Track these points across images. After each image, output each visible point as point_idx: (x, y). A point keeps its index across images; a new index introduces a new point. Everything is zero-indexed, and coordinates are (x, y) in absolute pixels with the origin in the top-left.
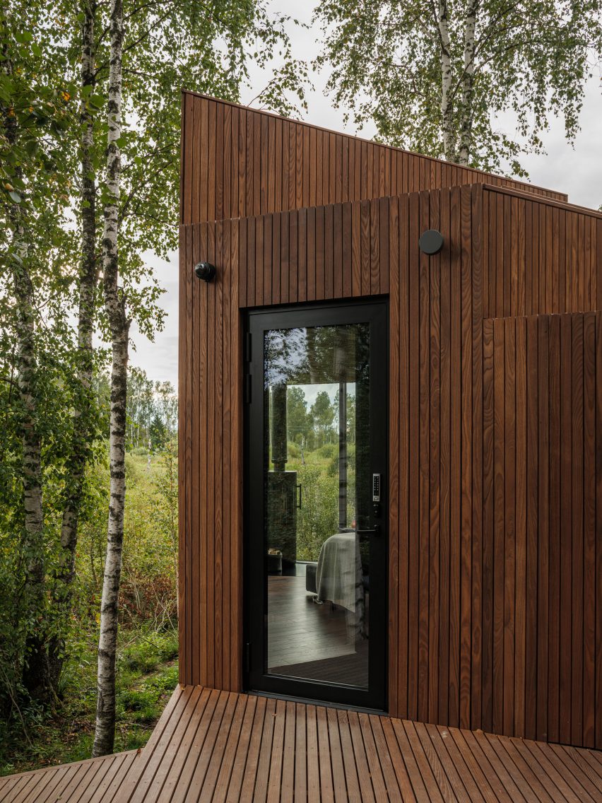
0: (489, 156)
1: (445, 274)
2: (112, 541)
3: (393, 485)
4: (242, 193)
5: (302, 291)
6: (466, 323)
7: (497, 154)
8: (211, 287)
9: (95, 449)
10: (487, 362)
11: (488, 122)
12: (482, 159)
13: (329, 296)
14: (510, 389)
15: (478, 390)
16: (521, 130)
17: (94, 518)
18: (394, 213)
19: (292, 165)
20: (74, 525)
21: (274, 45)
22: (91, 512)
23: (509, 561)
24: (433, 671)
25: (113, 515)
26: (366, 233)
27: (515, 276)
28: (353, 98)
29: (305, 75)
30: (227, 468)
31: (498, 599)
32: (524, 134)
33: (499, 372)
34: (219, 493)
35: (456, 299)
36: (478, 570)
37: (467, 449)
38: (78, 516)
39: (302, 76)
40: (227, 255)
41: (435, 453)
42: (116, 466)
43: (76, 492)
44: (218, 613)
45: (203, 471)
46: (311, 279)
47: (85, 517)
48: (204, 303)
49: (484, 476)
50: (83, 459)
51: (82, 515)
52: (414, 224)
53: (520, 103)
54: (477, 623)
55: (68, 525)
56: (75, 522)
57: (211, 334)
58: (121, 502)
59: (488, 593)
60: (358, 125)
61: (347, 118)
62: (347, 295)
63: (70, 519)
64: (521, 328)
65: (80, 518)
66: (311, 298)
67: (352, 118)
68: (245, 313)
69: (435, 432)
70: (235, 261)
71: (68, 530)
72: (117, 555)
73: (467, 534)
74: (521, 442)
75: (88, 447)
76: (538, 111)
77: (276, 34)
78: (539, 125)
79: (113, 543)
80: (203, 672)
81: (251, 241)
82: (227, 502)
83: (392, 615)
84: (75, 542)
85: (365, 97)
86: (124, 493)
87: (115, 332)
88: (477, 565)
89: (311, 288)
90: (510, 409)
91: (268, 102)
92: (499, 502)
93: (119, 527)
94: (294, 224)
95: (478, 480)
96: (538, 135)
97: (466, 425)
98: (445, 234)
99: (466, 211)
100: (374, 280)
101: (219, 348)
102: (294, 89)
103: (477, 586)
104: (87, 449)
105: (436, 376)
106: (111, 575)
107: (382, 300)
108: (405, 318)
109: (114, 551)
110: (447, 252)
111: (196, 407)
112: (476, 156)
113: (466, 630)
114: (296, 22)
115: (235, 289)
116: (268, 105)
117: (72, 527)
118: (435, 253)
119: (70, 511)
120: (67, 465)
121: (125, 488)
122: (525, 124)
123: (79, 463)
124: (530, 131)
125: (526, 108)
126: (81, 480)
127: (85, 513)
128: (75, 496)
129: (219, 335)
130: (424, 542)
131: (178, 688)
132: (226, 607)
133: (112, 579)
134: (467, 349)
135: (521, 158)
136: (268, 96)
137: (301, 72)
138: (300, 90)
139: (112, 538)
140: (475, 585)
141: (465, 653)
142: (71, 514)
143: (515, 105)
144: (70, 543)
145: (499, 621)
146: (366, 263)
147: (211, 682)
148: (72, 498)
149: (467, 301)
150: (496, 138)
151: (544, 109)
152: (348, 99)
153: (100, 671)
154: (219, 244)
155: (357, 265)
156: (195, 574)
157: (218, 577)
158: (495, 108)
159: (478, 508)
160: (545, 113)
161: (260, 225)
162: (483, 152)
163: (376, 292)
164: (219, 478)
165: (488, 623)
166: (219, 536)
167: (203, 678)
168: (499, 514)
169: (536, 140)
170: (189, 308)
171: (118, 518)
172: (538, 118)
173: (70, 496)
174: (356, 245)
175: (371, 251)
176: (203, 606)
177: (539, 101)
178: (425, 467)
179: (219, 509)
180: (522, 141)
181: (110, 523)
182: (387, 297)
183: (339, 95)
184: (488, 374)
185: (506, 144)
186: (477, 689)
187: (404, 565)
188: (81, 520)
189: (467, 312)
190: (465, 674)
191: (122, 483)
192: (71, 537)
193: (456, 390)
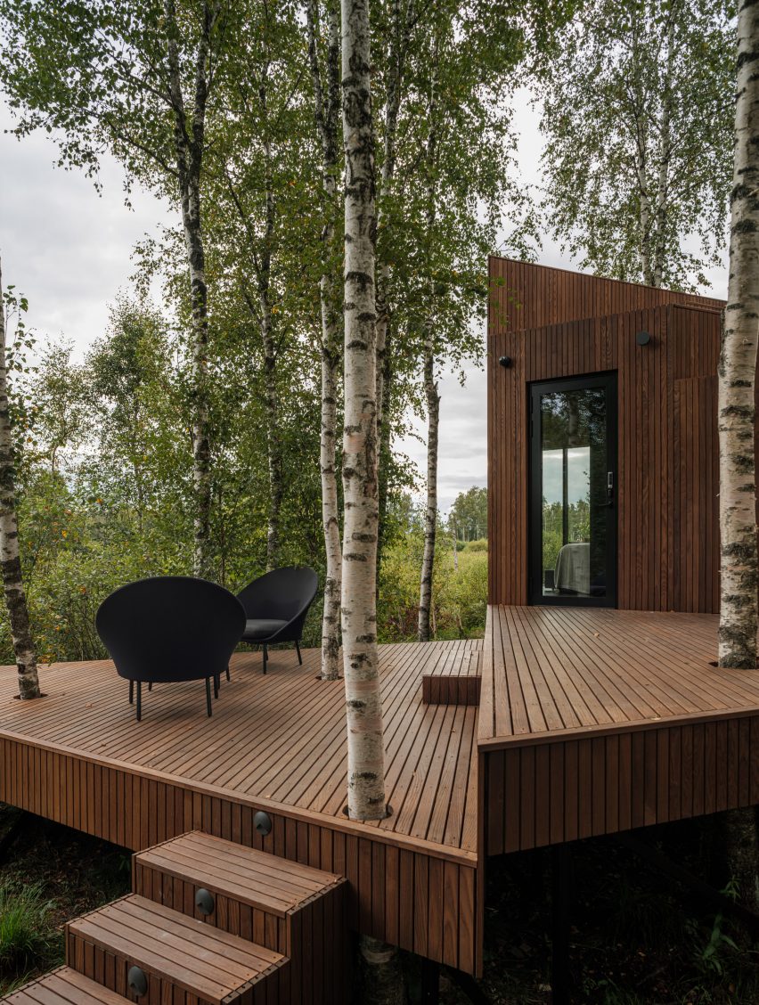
0: (678, 271)
1: (651, 356)
3: (621, 477)
4: (522, 314)
5: (565, 370)
6: (664, 383)
7: (685, 269)
8: (508, 371)
10: (676, 404)
11: (677, 244)
12: (673, 274)
13: (581, 372)
14: (689, 418)
15: (671, 420)
16: (704, 250)
18: (621, 322)
19: (551, 295)
21: (523, 206)
23: (689, 514)
24: (645, 581)
25: (430, 520)
26: (604, 335)
27: (692, 355)
28: (569, 232)
29: (540, 223)
30: (518, 475)
31: (683, 536)
32: (707, 253)
33: (683, 409)
34: (514, 490)
35: (658, 369)
36: (671, 521)
37: (665, 453)
39: (537, 224)
40: (518, 351)
41: (645, 457)
44: (513, 560)
45: (504, 478)
46: (570, 362)
48: (503, 380)
49: (674, 468)
52: (633, 328)
53: (703, 229)
54: (671, 551)
57: (508, 398)
59: (677, 533)
60: (573, 253)
61: (563, 248)
62: (593, 371)
64: (696, 384)
66: (571, 373)
67: (568, 248)
68: (529, 385)
69: (645, 445)
70: (523, 354)
73: (665, 501)
74: (696, 448)
76: (718, 235)
77: (523, 198)
78: (719, 245)
80: (504, 596)
81: (533, 342)
82: (518, 495)
83: (620, 552)
85: (579, 230)
87: (432, 405)
88: (671, 518)
89: (570, 367)
90: (689, 429)
91: (512, 245)
92: (683, 482)
94: (560, 331)
95: (671, 470)
96: (718, 254)
97: (664, 440)
98: (651, 333)
99: (664, 320)
100: (609, 361)
101: (513, 406)
102: (532, 235)
103: (671, 530)
105: (646, 413)
107: (613, 373)
108: (627, 382)
110: (653, 344)
111: (499, 441)
112: (669, 273)
113: (664, 556)
114: (537, 187)
115: (523, 370)
116: (513, 247)
118: (645, 345)
122: (708, 245)
124: (711, 251)
125: (709, 232)
129: (513, 398)
130: (639, 508)
131: (489, 607)
132: (518, 556)
134: (664, 397)
135: (704, 271)
136: (513, 241)
137: (537, 221)
138: (537, 235)
140: (670, 530)
141: (664, 569)
143: (700, 231)
145: (683, 548)
146: (604, 352)
147: (509, 601)
149: (664, 370)
150: (684, 257)
151: (723, 233)
152: (564, 232)
153: (420, 621)
154: (513, 345)
155: (598, 354)
156: (499, 538)
157: (513, 539)
158: (684, 232)
159: (671, 485)
160: (724, 236)
161: (538, 333)
162: (674, 269)
163: (610, 368)
164: (513, 481)
165: (677, 550)
166: (514, 515)
167: (503, 600)
168: (683, 488)
169: (717, 258)
170: (494, 382)
171: (433, 522)
172: (718, 241)
174: (598, 342)
175: (607, 345)
176: (504, 557)
177: (719, 227)
178: (640, 465)
179: (514, 499)
180: (706, 259)
182: (616, 371)
183: (558, 230)
184: (677, 411)
185: (692, 261)
186: (671, 587)
187: (627, 522)
189: (664, 376)
190: (664, 580)
193: (658, 422)
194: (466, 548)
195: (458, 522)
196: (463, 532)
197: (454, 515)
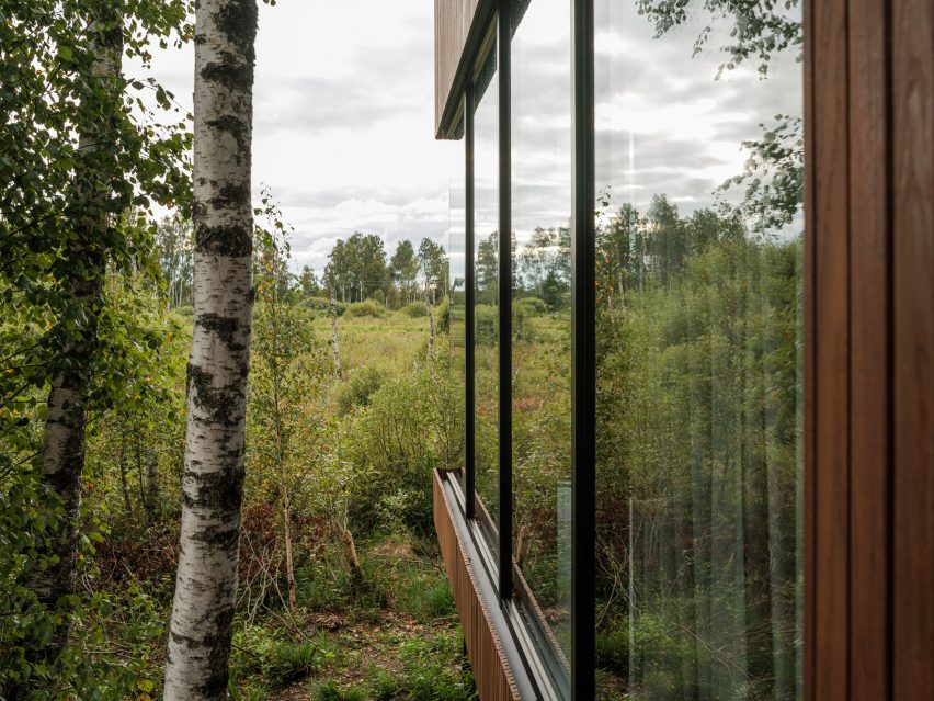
2: (203, 503)
9: (129, 231)
17: (127, 400)
20: (75, 421)
22: (120, 388)
25: (205, 399)
38: (86, 399)
42: (217, 203)
43: (80, 337)
47: (104, 400)
50: (99, 260)
51: (95, 396)
55: (62, 421)
56: (79, 412)
58: (237, 350)
63: (66, 405)
65: (93, 402)
71: (60, 433)
72: (220, 556)
75: (112, 223)
79: (208, 512)
84: (79, 462)
86: (247, 314)
93: (231, 446)
104: (110, 230)
106: (198, 637)
109: (211, 542)
117: (71, 426)
119: (65, 385)
120: (59, 269)
121: (251, 296)
123: (88, 267)
126: (96, 308)
127: (104, 391)
128: (81, 348)
133: (203, 652)
139: (202, 491)
142: (68, 393)
144: (67, 465)
148: (72, 353)
171: (224, 408)
173: (66, 349)
181: (194, 431)
188: (95, 408)
191: (241, 274)
192: (67, 451)
194: (347, 312)
195: (337, 277)
196: (342, 289)
197: (332, 268)
